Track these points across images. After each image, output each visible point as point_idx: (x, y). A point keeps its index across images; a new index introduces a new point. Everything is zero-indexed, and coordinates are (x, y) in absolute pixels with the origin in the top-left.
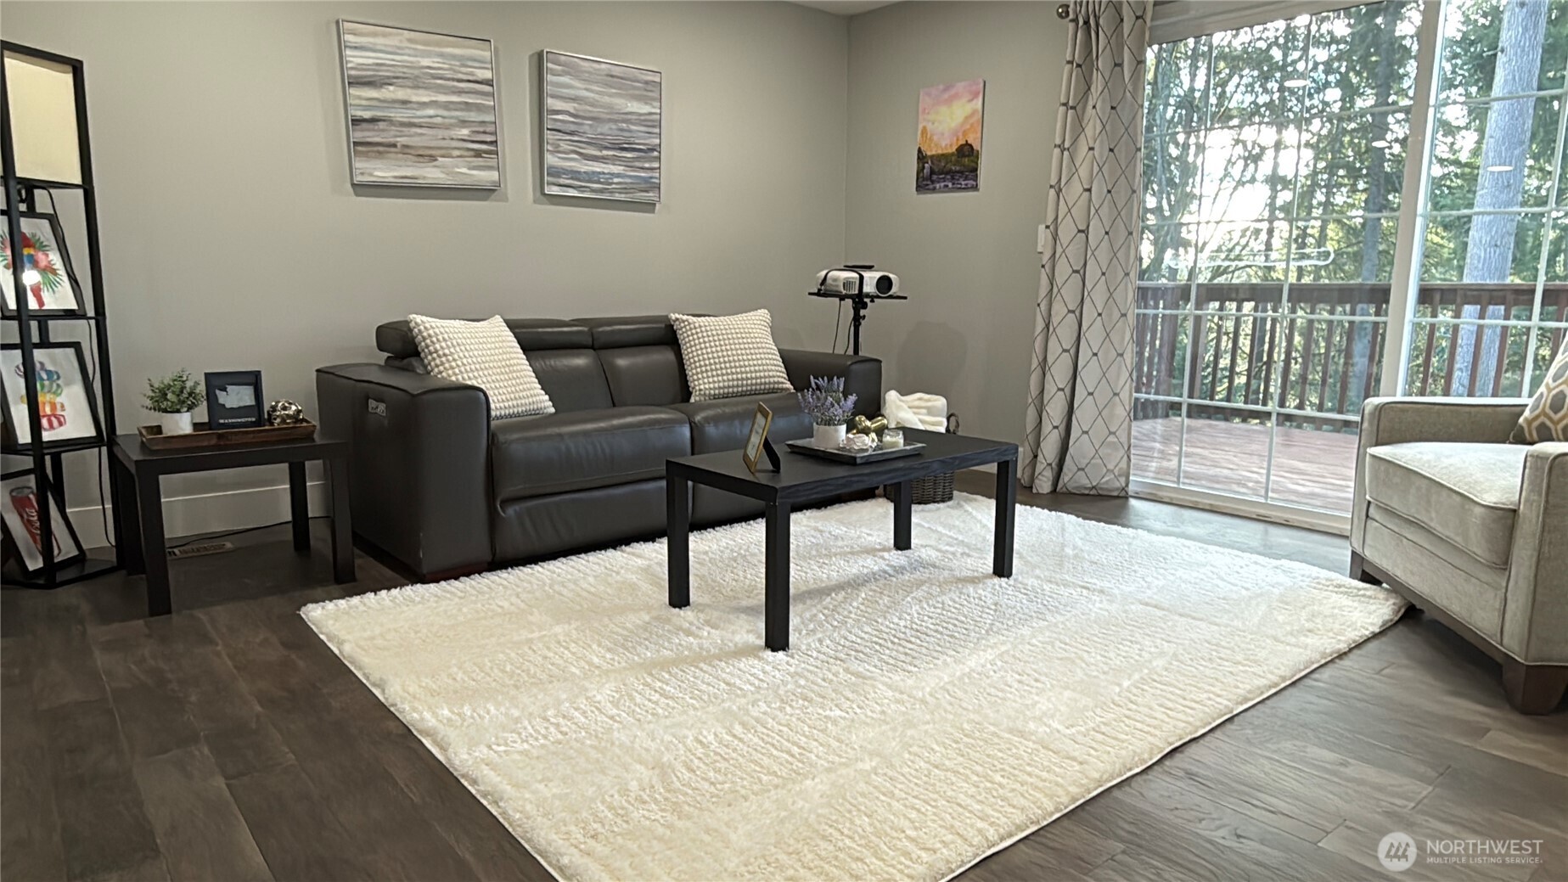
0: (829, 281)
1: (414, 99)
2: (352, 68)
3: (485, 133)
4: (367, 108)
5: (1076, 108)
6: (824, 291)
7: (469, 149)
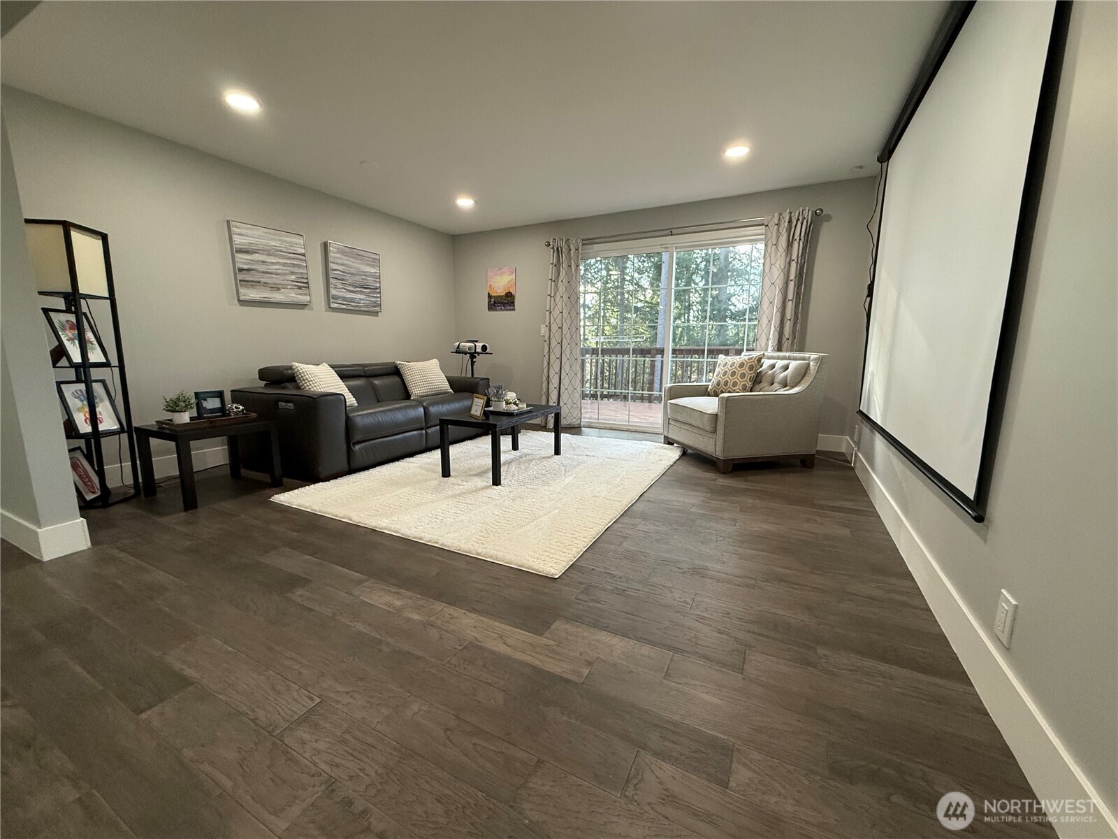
0: (460, 347)
1: (268, 260)
2: (236, 244)
3: (302, 278)
4: (246, 264)
5: (555, 281)
6: (458, 351)
7: (295, 285)
